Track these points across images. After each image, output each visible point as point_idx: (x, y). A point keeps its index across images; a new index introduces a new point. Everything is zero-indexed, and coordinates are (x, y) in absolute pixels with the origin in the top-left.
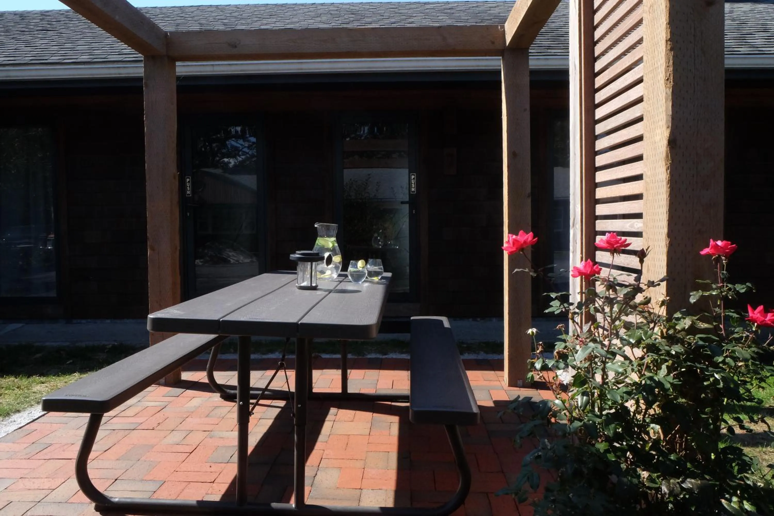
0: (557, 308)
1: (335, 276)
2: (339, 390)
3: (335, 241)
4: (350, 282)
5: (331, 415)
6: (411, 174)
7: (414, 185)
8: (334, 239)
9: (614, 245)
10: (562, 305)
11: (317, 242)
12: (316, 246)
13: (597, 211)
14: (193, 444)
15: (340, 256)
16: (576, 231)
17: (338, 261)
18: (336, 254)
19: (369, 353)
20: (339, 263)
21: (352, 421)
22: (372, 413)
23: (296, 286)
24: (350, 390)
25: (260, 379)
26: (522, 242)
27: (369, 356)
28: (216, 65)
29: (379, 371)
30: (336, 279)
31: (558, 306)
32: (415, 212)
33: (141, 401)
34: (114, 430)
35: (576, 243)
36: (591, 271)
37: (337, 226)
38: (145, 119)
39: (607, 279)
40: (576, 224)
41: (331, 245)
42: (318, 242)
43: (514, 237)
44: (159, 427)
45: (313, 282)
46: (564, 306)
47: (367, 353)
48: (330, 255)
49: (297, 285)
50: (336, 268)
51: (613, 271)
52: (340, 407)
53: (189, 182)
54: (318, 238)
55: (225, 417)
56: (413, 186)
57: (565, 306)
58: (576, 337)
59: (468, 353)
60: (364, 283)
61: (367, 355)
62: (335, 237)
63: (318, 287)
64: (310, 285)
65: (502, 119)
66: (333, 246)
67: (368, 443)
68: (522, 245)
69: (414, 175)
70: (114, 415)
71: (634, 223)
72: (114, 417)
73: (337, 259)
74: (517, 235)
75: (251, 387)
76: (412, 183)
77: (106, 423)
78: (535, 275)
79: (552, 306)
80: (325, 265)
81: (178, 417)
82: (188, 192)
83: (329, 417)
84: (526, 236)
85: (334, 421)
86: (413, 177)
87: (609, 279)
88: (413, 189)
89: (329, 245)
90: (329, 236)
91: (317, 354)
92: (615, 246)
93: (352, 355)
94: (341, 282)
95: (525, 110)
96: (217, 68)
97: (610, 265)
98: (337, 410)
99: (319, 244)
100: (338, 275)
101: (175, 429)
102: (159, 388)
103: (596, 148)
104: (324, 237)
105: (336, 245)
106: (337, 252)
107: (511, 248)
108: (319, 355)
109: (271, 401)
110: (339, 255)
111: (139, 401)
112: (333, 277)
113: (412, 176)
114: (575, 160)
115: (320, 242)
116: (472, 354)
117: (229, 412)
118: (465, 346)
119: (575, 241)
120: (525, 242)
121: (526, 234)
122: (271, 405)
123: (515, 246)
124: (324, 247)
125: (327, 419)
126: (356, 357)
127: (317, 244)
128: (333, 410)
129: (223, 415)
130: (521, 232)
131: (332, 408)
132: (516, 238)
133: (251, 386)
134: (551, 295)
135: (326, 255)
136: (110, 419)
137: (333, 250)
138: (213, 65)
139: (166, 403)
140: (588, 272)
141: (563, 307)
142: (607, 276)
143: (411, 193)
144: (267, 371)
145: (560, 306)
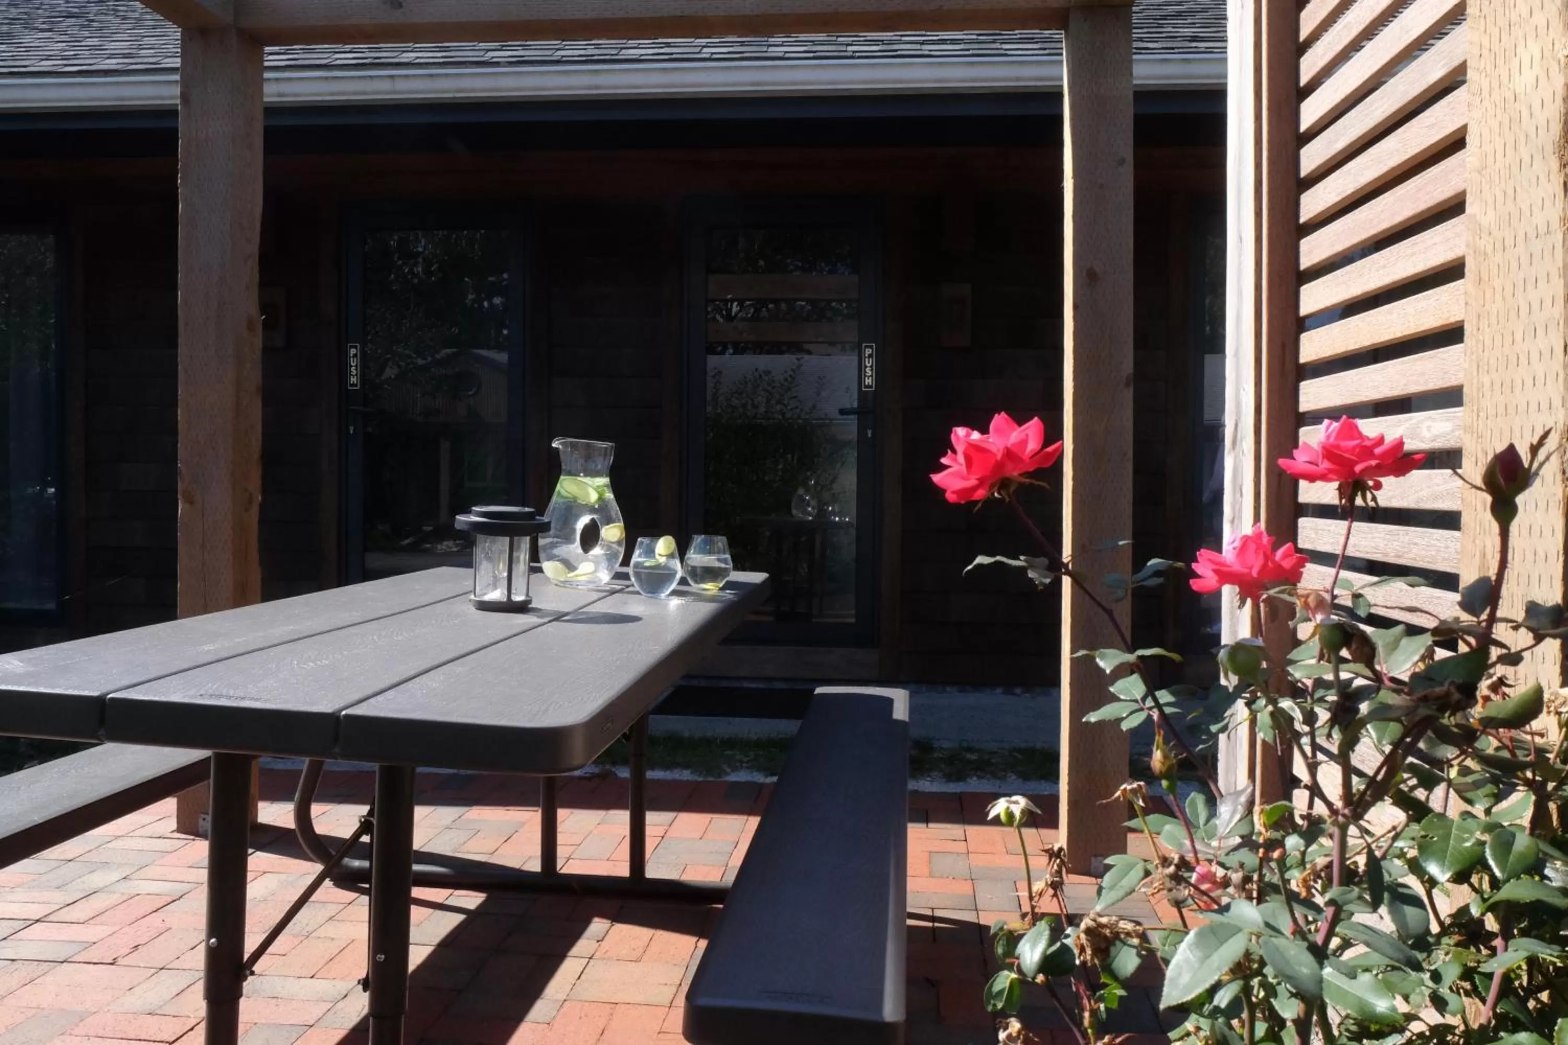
0: (1135, 706)
1: (605, 577)
2: (623, 870)
3: (606, 486)
4: (638, 593)
5: (588, 939)
6: (864, 344)
7: (872, 370)
8: (603, 481)
9: (1356, 463)
10: (1150, 698)
11: (558, 487)
12: (554, 498)
13: (1302, 398)
14: (192, 1016)
15: (622, 524)
16: (1241, 461)
17: (615, 539)
18: (609, 521)
19: (735, 769)
20: (619, 543)
21: (637, 961)
22: (695, 939)
23: (470, 600)
24: (653, 871)
25: (448, 828)
26: (999, 456)
27: (733, 777)
28: (400, 76)
29: (745, 817)
30: (608, 584)
31: (1139, 698)
32: (872, 434)
33: (130, 880)
34: (13, 960)
35: (1241, 495)
36: (1265, 566)
37: (612, 447)
38: (179, 181)
39: (1327, 597)
40: (1241, 441)
41: (593, 497)
42: (562, 487)
43: (976, 435)
44: (132, 959)
45: (513, 591)
46: (1155, 700)
47: (728, 770)
48: (593, 520)
49: (472, 597)
50: (611, 557)
51: (1345, 574)
52: (617, 917)
53: (355, 355)
54: (562, 477)
55: (313, 935)
56: (869, 373)
57: (1161, 701)
58: (1172, 869)
59: (979, 777)
60: (673, 597)
61: (727, 774)
62: (607, 476)
63: (533, 605)
64: (505, 600)
65: (1063, 188)
66: (601, 499)
67: (659, 1033)
68: (999, 466)
69: (871, 347)
70: (37, 918)
71: (1421, 422)
72: (37, 921)
73: (613, 532)
74: (984, 430)
75: (416, 852)
76: (866, 367)
77: (5, 939)
78: (1048, 581)
79: (1115, 699)
80: (576, 547)
81: (195, 929)
82: (353, 380)
83: (583, 946)
84: (1015, 430)
85: (591, 958)
86: (868, 352)
87: (1334, 597)
88: (868, 381)
89: (588, 494)
90: (592, 473)
91: (608, 767)
92: (1358, 468)
93: (692, 773)
94: (613, 592)
95: (1122, 162)
96: (402, 85)
97: (1338, 555)
98: (610, 925)
99: (563, 493)
100: (613, 573)
101: (167, 967)
102: (193, 842)
103: (1301, 214)
104: (579, 476)
105: (609, 495)
106: (613, 513)
107: (964, 478)
108: (614, 769)
109: (450, 891)
110: (619, 521)
111: (125, 878)
112: (600, 580)
113: (867, 350)
114: (1240, 255)
115: (567, 486)
116: (989, 780)
117: (330, 919)
118: (973, 757)
119: (1238, 489)
120: (1009, 454)
121: (1016, 426)
122: (447, 903)
123: (974, 469)
124: (575, 501)
125: (575, 951)
126: (701, 779)
127: (559, 492)
128: (598, 925)
129: (310, 929)
130: (999, 420)
131: (596, 919)
132: (981, 441)
133: (416, 846)
134: (1098, 660)
135: (584, 521)
136: (25, 926)
137: (602, 508)
138: (392, 77)
139: (186, 887)
140: (1254, 573)
141: (1153, 704)
142: (1329, 587)
143: (864, 389)
144: (474, 808)
145: (1144, 699)
